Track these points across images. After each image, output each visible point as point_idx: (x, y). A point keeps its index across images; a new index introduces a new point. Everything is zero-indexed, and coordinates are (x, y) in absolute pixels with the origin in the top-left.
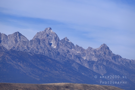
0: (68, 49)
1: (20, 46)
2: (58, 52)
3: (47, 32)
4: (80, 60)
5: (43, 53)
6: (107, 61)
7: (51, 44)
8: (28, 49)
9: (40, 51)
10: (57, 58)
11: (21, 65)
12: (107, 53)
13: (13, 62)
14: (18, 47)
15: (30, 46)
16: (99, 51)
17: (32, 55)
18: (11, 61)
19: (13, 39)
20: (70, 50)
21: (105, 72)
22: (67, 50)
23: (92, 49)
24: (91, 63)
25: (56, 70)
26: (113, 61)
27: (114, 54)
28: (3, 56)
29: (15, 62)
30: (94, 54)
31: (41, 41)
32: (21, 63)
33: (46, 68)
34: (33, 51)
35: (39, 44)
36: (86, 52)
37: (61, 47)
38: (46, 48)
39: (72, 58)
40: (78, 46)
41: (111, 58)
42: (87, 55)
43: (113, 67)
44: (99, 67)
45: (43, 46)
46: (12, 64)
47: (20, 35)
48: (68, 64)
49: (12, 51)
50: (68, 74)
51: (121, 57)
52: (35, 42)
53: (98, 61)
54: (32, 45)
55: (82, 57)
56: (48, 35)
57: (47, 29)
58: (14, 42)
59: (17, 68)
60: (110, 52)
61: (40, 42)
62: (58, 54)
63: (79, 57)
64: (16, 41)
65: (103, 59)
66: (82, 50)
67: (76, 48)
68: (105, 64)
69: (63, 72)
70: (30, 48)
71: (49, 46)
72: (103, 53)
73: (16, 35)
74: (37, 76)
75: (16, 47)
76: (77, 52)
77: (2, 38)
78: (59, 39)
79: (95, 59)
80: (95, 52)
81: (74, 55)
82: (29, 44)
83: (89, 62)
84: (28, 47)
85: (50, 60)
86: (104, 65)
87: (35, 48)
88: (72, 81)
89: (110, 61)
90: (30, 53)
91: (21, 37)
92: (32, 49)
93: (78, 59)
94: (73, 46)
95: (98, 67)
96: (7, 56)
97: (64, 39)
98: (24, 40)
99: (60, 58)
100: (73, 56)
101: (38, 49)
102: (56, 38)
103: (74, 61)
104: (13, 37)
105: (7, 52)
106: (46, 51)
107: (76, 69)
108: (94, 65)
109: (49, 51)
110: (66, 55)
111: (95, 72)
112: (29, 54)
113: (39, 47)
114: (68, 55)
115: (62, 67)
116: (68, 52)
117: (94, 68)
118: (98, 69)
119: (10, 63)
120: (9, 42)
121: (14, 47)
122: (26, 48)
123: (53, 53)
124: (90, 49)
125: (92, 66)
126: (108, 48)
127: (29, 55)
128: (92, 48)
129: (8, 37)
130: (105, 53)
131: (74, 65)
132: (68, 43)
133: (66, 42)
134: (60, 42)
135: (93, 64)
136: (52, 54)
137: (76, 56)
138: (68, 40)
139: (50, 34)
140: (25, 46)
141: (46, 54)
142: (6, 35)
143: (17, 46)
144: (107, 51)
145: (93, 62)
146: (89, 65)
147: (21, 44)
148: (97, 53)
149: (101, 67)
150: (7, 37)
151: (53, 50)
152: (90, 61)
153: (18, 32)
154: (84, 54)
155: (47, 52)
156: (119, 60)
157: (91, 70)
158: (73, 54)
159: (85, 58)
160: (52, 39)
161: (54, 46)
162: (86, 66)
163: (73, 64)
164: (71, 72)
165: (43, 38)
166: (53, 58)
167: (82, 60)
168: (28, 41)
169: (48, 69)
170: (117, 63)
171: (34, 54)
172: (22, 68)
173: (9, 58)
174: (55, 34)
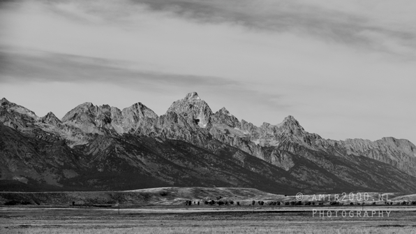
0: (228, 128)
1: (142, 127)
2: (209, 134)
3: (190, 101)
4: (248, 146)
5: (183, 136)
6: (296, 146)
7: (198, 120)
8: (157, 132)
9: (178, 133)
10: (207, 144)
11: (143, 160)
12: (295, 132)
13: (127, 156)
14: (139, 128)
15: (159, 127)
16: (281, 129)
17: (161, 142)
18: (124, 154)
19: (131, 116)
20: (230, 129)
21: (292, 164)
22: (225, 130)
23: (269, 127)
24: (267, 150)
25: (204, 165)
26: (306, 145)
27: (308, 133)
28: (111, 146)
29: (131, 156)
30: (272, 134)
31: (179, 116)
32: (142, 156)
33: (186, 163)
34: (165, 134)
35: (176, 121)
36: (258, 132)
37: (214, 125)
38: (188, 128)
39: (234, 143)
40: (245, 122)
41: (302, 140)
42: (261, 137)
43: (306, 155)
44: (281, 156)
45: (182, 125)
46: (126, 158)
47: (143, 107)
48: (226, 154)
49: (128, 136)
50: (225, 171)
51: (319, 137)
52: (168, 119)
53: (279, 147)
54: (164, 125)
55: (253, 141)
56: (191, 106)
57: (189, 95)
58: (133, 121)
59: (136, 165)
60: (300, 130)
61: (176, 118)
62: (210, 137)
63: (246, 141)
64: (136, 118)
65: (289, 143)
66: (253, 128)
67: (242, 126)
68: (292, 150)
69: (217, 169)
70: (160, 129)
71: (192, 125)
72: (288, 131)
73: (137, 107)
74: (170, 177)
75: (136, 129)
76: (245, 133)
77: (112, 115)
78: (210, 112)
79: (274, 143)
80: (275, 132)
81: (238, 138)
82: (159, 122)
83: (263, 148)
84: (156, 128)
85: (193, 149)
86: (289, 153)
87: (169, 129)
88: (231, 183)
89: (300, 144)
90: (158, 138)
91: (146, 111)
92: (163, 131)
93: (244, 145)
94: (236, 123)
95: (279, 157)
96: (117, 146)
97: (221, 110)
98: (150, 117)
99: (213, 145)
100: (235, 140)
101: (174, 131)
102: (207, 110)
103: (237, 149)
104: (130, 113)
105: (119, 139)
106: (187, 133)
107: (240, 162)
108: (272, 153)
109: (192, 132)
110: (224, 139)
111: (274, 166)
112: (157, 140)
113: (175, 128)
114: (226, 138)
115: (215, 160)
116: (228, 132)
117: (273, 159)
118: (280, 161)
119: (122, 156)
120: (125, 121)
121: (133, 130)
122: (153, 130)
123: (200, 136)
124: (267, 125)
125: (270, 155)
126: (297, 123)
127: (157, 142)
128: (269, 124)
129: (123, 113)
130: (292, 132)
131: (237, 155)
132: (227, 117)
133: (224, 116)
134: (212, 117)
135: (271, 151)
136: (198, 137)
137: (241, 139)
138: (228, 112)
139: (194, 103)
140: (152, 127)
141: (188, 138)
142: (119, 110)
143: (137, 127)
144: (295, 128)
145: (271, 149)
146: (265, 153)
147: (145, 123)
148: (279, 133)
149: (285, 156)
150: (121, 113)
151: (199, 132)
152: (265, 147)
153: (140, 104)
154: (256, 136)
155: (188, 135)
156: (317, 142)
157: (267, 163)
158: (235, 136)
159: (257, 142)
160: (199, 112)
161: (203, 124)
162: (258, 156)
163: (235, 153)
164: (230, 167)
165: (183, 110)
166: (200, 145)
167: (251, 147)
168: (157, 117)
169: (190, 163)
170: (313, 148)
171: (164, 140)
172: (143, 164)
173: (121, 148)
174: (205, 103)
